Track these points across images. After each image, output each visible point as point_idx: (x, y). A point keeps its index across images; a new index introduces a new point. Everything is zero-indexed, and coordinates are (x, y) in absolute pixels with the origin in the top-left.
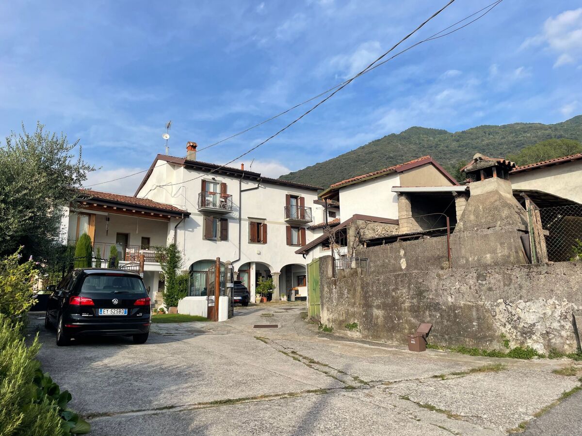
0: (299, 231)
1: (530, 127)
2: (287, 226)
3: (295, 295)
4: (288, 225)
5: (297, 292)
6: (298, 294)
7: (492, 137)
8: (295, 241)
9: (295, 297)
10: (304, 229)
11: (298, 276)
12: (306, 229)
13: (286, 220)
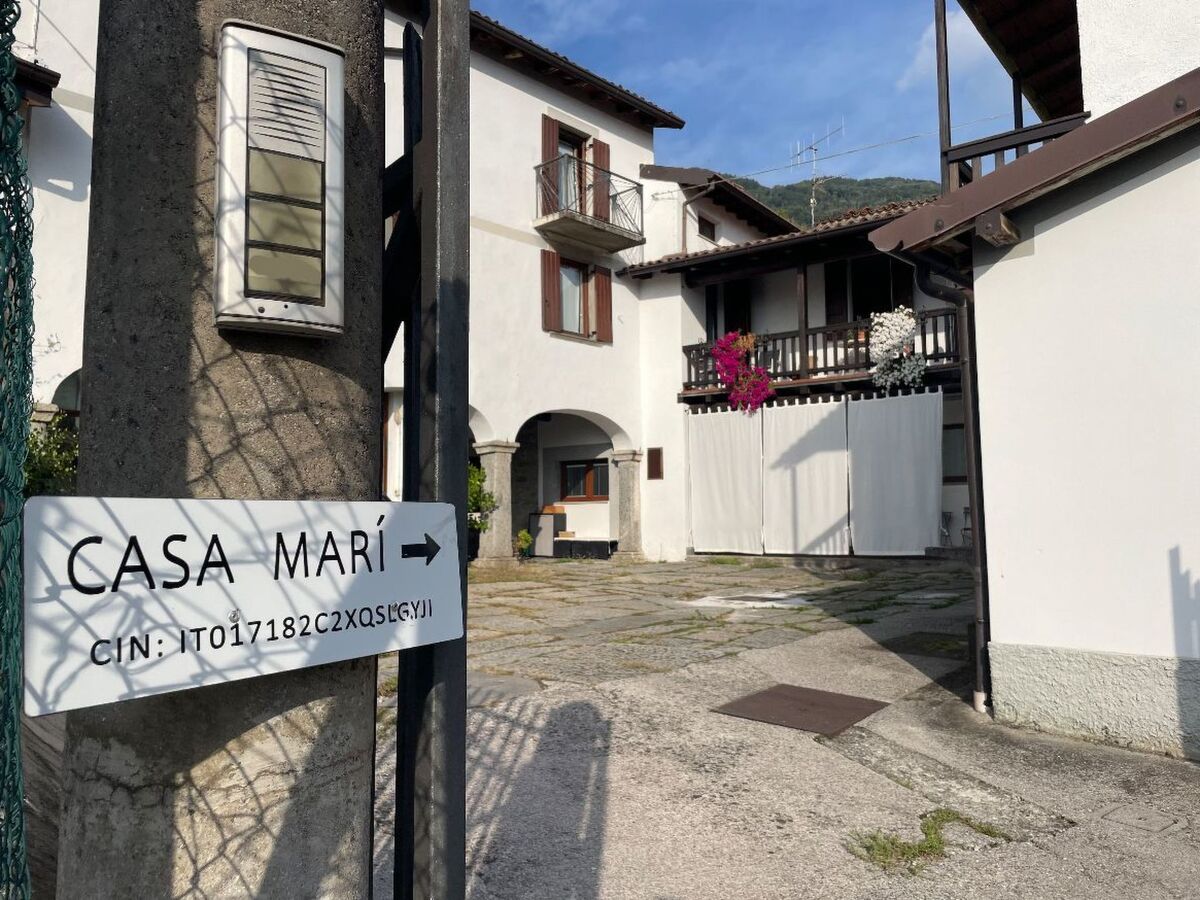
0: (586, 280)
1: (915, 187)
2: (544, 253)
3: (556, 534)
4: (548, 248)
5: (560, 522)
6: (564, 529)
7: (844, 201)
8: (572, 319)
9: (556, 544)
10: (607, 273)
11: (564, 464)
12: (613, 275)
13: (544, 221)
